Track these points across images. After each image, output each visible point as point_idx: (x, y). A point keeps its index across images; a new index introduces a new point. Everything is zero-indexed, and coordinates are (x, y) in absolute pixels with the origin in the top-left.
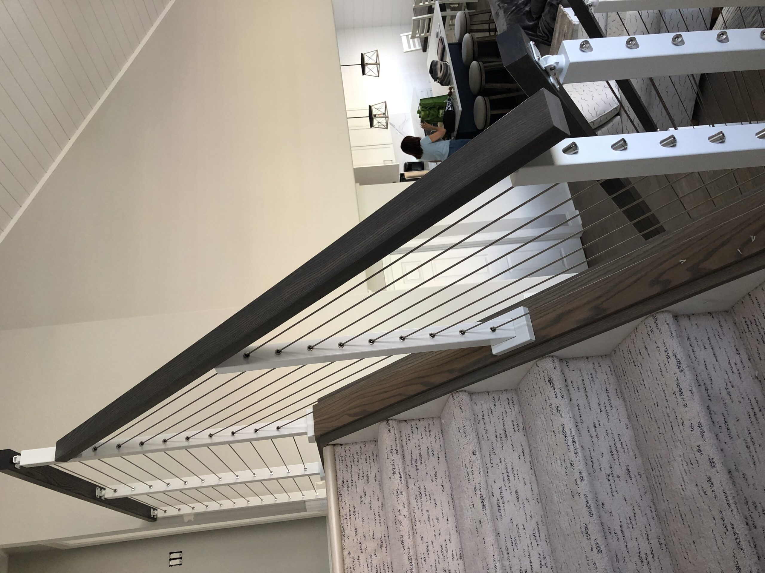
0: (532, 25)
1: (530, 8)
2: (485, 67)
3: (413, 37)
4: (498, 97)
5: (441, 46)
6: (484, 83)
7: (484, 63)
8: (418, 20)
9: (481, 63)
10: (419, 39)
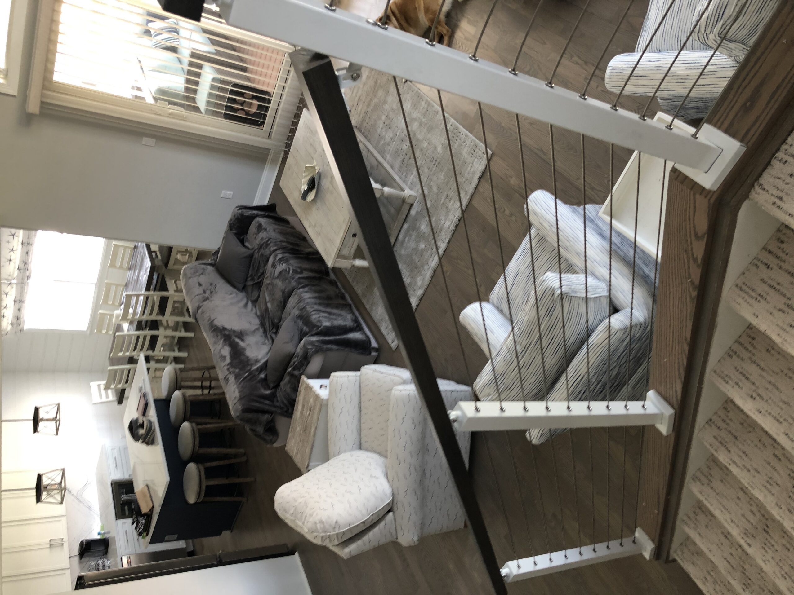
0: (268, 394)
1: (266, 376)
2: (199, 430)
3: (107, 388)
4: (214, 464)
5: (143, 402)
6: (197, 448)
7: (198, 424)
8: (116, 371)
9: (194, 424)
10: (114, 391)
